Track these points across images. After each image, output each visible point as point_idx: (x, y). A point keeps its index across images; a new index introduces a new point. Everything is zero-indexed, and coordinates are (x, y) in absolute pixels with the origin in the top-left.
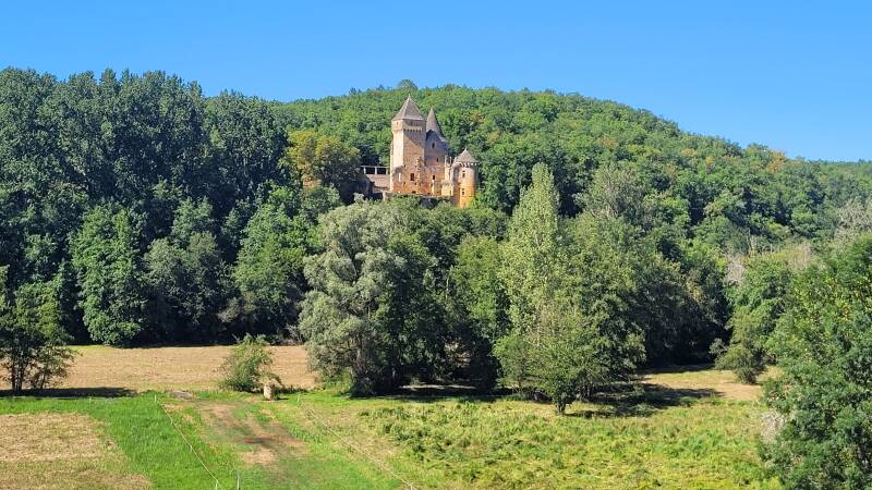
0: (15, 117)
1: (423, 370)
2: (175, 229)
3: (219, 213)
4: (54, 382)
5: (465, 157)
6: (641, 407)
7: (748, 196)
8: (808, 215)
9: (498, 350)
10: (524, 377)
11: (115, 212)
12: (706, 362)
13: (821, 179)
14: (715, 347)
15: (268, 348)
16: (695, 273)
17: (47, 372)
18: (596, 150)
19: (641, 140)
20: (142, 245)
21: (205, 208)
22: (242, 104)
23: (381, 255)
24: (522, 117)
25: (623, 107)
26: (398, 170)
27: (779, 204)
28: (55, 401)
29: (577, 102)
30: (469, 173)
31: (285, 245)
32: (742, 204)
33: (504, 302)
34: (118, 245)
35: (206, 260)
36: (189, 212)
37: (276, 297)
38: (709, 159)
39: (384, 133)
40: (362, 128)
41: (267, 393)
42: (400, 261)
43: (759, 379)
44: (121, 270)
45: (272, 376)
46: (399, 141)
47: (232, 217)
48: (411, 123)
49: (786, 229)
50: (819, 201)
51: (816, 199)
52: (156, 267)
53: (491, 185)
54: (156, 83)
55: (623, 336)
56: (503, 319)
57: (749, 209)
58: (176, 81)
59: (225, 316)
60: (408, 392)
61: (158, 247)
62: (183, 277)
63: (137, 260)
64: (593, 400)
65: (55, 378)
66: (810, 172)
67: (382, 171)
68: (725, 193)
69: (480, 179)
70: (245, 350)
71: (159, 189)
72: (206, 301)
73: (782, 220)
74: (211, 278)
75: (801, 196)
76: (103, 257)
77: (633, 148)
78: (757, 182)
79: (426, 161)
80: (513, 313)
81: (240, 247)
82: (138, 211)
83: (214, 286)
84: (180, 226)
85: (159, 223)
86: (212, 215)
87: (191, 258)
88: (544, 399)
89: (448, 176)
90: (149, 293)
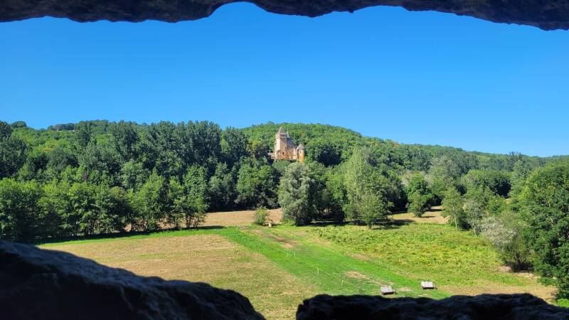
0: (165, 137)
1: (316, 217)
2: (216, 173)
3: (230, 167)
4: (201, 224)
5: (301, 146)
6: (393, 226)
7: (390, 157)
8: (409, 162)
9: (344, 209)
10: (356, 217)
11: (198, 168)
12: (405, 211)
13: (410, 150)
14: (407, 206)
15: (268, 210)
16: (394, 182)
17: (199, 221)
18: (342, 143)
19: (353, 139)
20: (208, 179)
21: (225, 165)
22: (234, 130)
23: (308, 179)
24: (315, 133)
25: (343, 128)
26: (279, 151)
27: (400, 159)
28: (203, 231)
29: (329, 127)
30: (302, 151)
31: (252, 177)
32: (388, 159)
33: (345, 192)
34: (201, 179)
35: (230, 183)
36: (221, 167)
37: (252, 194)
38: (376, 144)
39: (272, 139)
40: (263, 137)
41: (270, 225)
42: (313, 180)
43: (423, 216)
44: (202, 187)
45: (270, 220)
46: (278, 141)
47: (234, 168)
48: (282, 135)
49: (403, 167)
50: (411, 157)
51: (410, 157)
52: (213, 185)
53: (310, 155)
54: (205, 125)
55: (387, 203)
56: (345, 198)
57: (391, 161)
58: (212, 124)
59: (236, 201)
60: (313, 224)
61: (213, 179)
62: (222, 189)
63: (207, 182)
64: (376, 224)
65: (202, 223)
66: (407, 148)
67: (272, 152)
68: (383, 156)
69: (306, 154)
70: (260, 211)
71: (210, 159)
72: (230, 196)
73: (401, 164)
74: (232, 189)
75: (406, 156)
76: (195, 183)
77: (352, 142)
78: (391, 152)
79: (288, 148)
80: (349, 196)
81: (238, 178)
82: (205, 167)
83: (232, 191)
84: (218, 171)
85: (211, 171)
86: (228, 167)
87: (225, 183)
88: (363, 224)
89: (295, 152)
90: (211, 194)
